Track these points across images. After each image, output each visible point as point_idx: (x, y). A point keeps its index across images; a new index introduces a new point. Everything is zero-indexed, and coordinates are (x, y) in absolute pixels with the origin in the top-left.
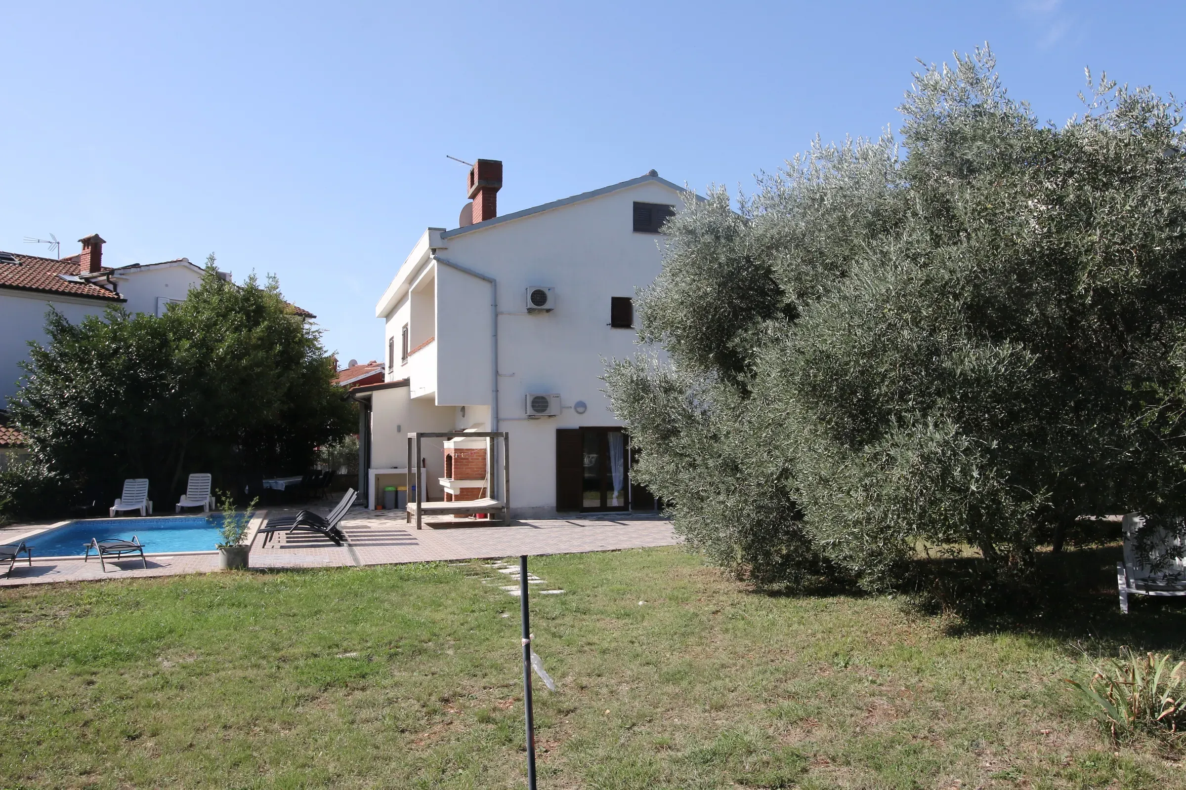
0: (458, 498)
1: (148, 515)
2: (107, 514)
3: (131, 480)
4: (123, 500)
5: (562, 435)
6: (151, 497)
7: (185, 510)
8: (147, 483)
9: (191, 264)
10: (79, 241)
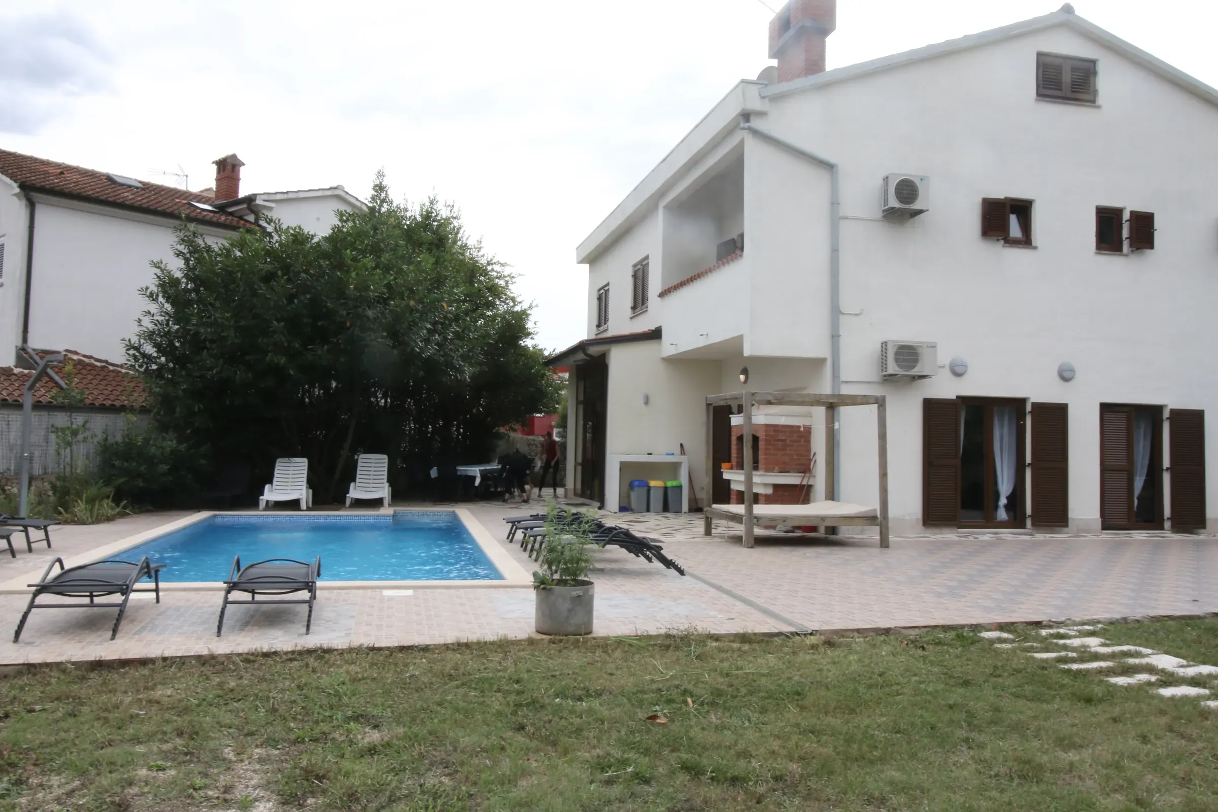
0: (770, 500)
1: (308, 509)
2: (254, 504)
3: (286, 460)
4: (274, 487)
5: (932, 408)
6: (311, 483)
7: (360, 504)
8: (306, 464)
9: (347, 193)
10: (213, 163)
